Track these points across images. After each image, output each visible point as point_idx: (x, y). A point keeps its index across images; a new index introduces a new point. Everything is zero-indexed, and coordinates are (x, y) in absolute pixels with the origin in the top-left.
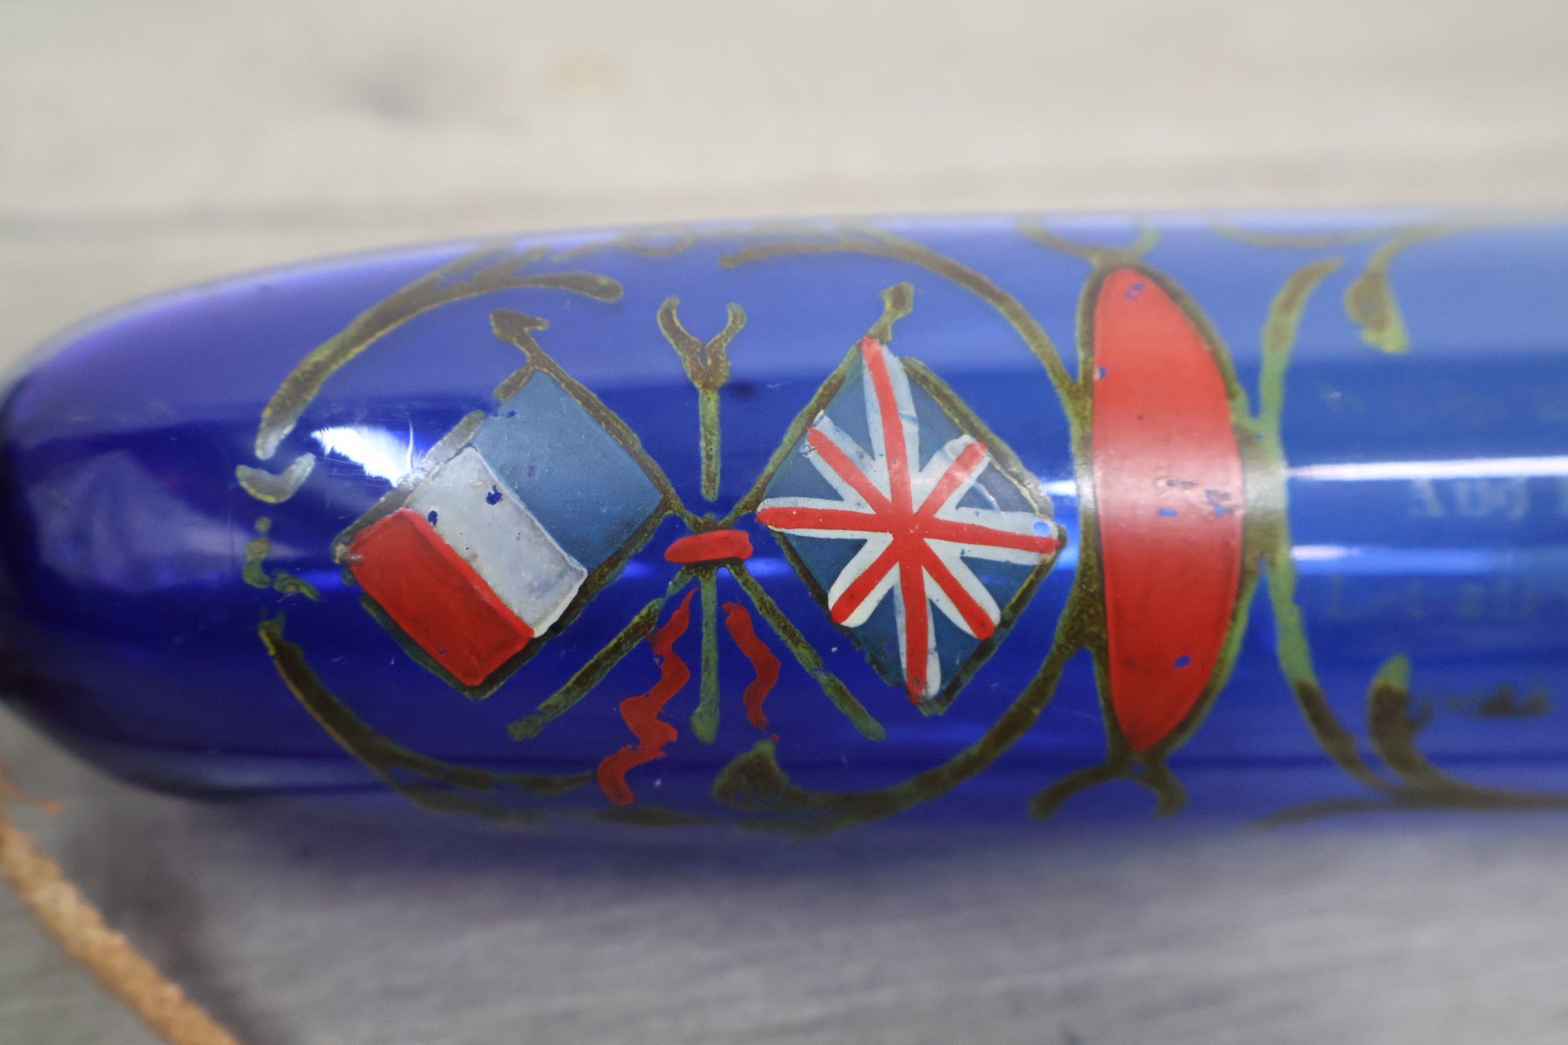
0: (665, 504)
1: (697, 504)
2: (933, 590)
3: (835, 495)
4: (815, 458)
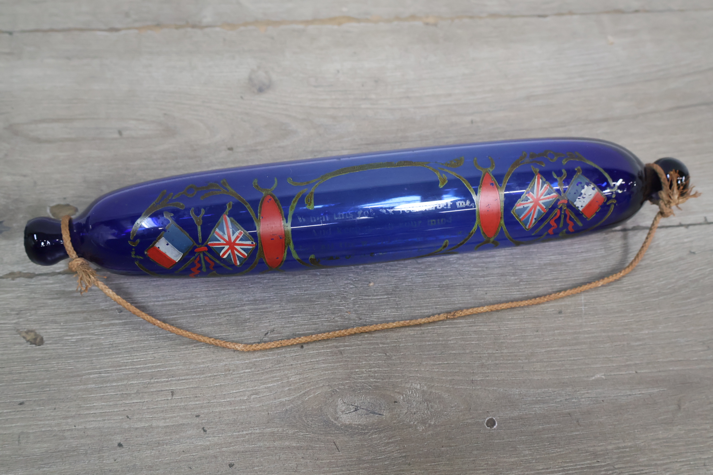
0: (194, 244)
1: (199, 244)
2: (236, 252)
3: (220, 241)
4: (216, 236)
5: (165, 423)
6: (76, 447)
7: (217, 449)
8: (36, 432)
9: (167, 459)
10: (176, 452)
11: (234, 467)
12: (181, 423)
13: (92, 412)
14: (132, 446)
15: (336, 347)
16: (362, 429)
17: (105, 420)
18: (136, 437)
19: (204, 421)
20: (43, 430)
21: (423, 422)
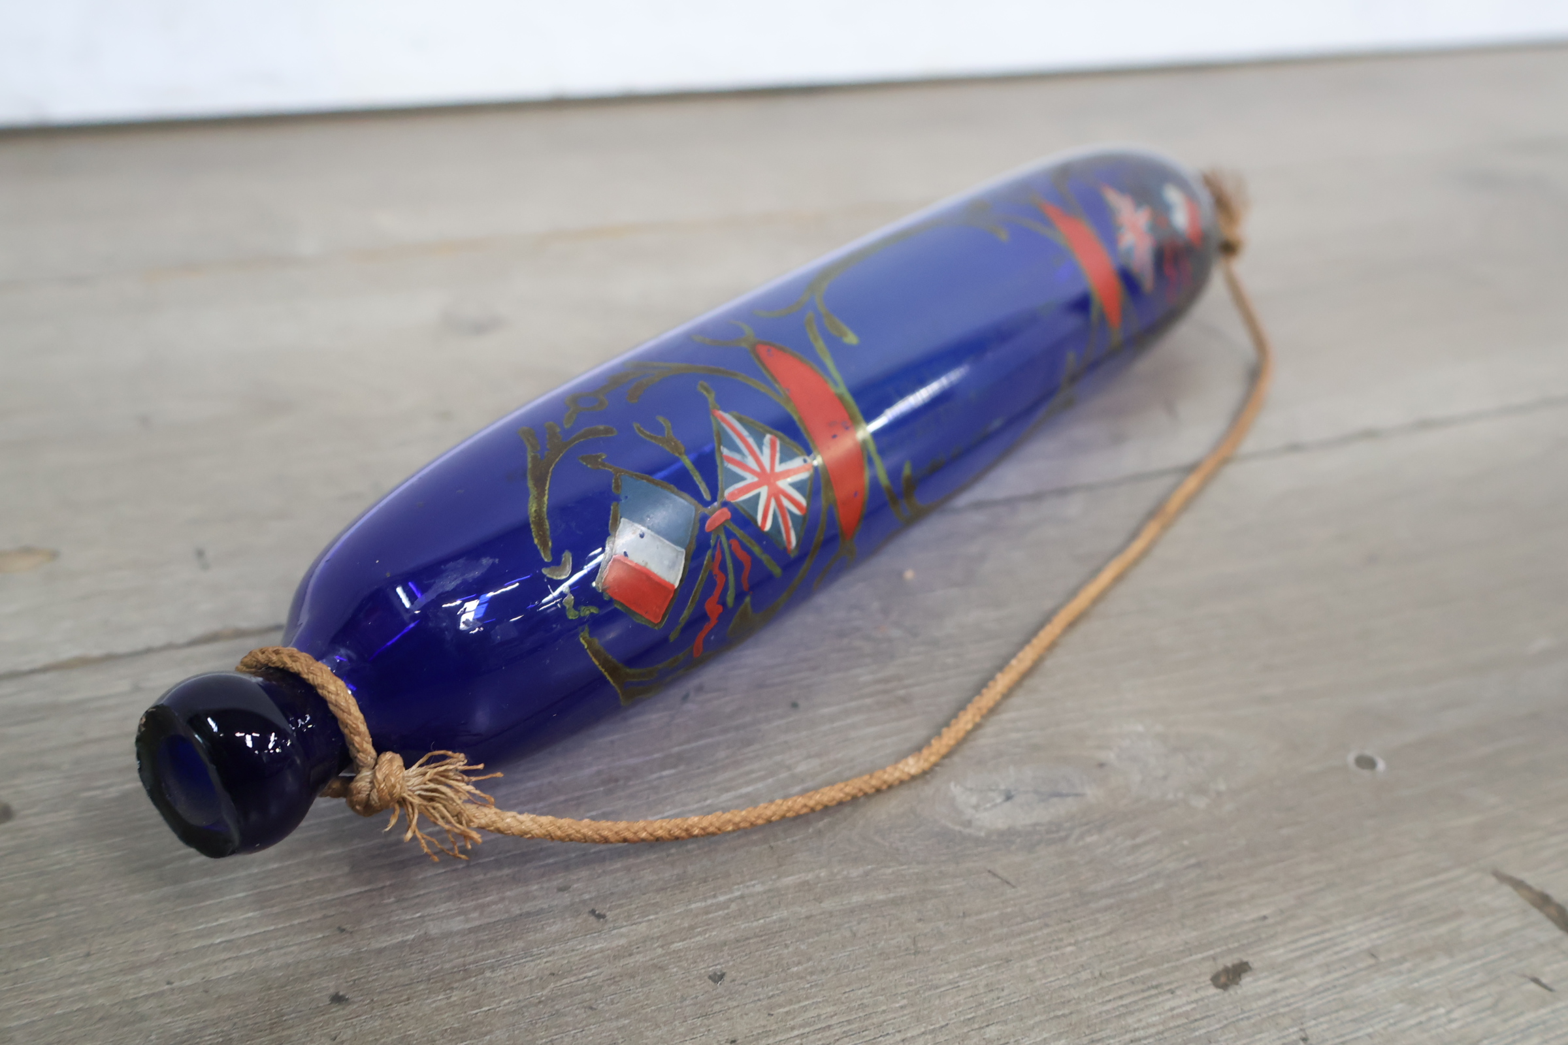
5: (467, 921)
6: (188, 1031)
7: (655, 949)
8: (33, 1022)
9: (506, 1001)
10: (531, 981)
11: (727, 979)
12: (518, 912)
13: (218, 941)
14: (380, 993)
15: (885, 692)
16: (1048, 832)
17: (267, 950)
18: (386, 969)
19: (587, 896)
20: (58, 1012)
21: (1200, 789)
